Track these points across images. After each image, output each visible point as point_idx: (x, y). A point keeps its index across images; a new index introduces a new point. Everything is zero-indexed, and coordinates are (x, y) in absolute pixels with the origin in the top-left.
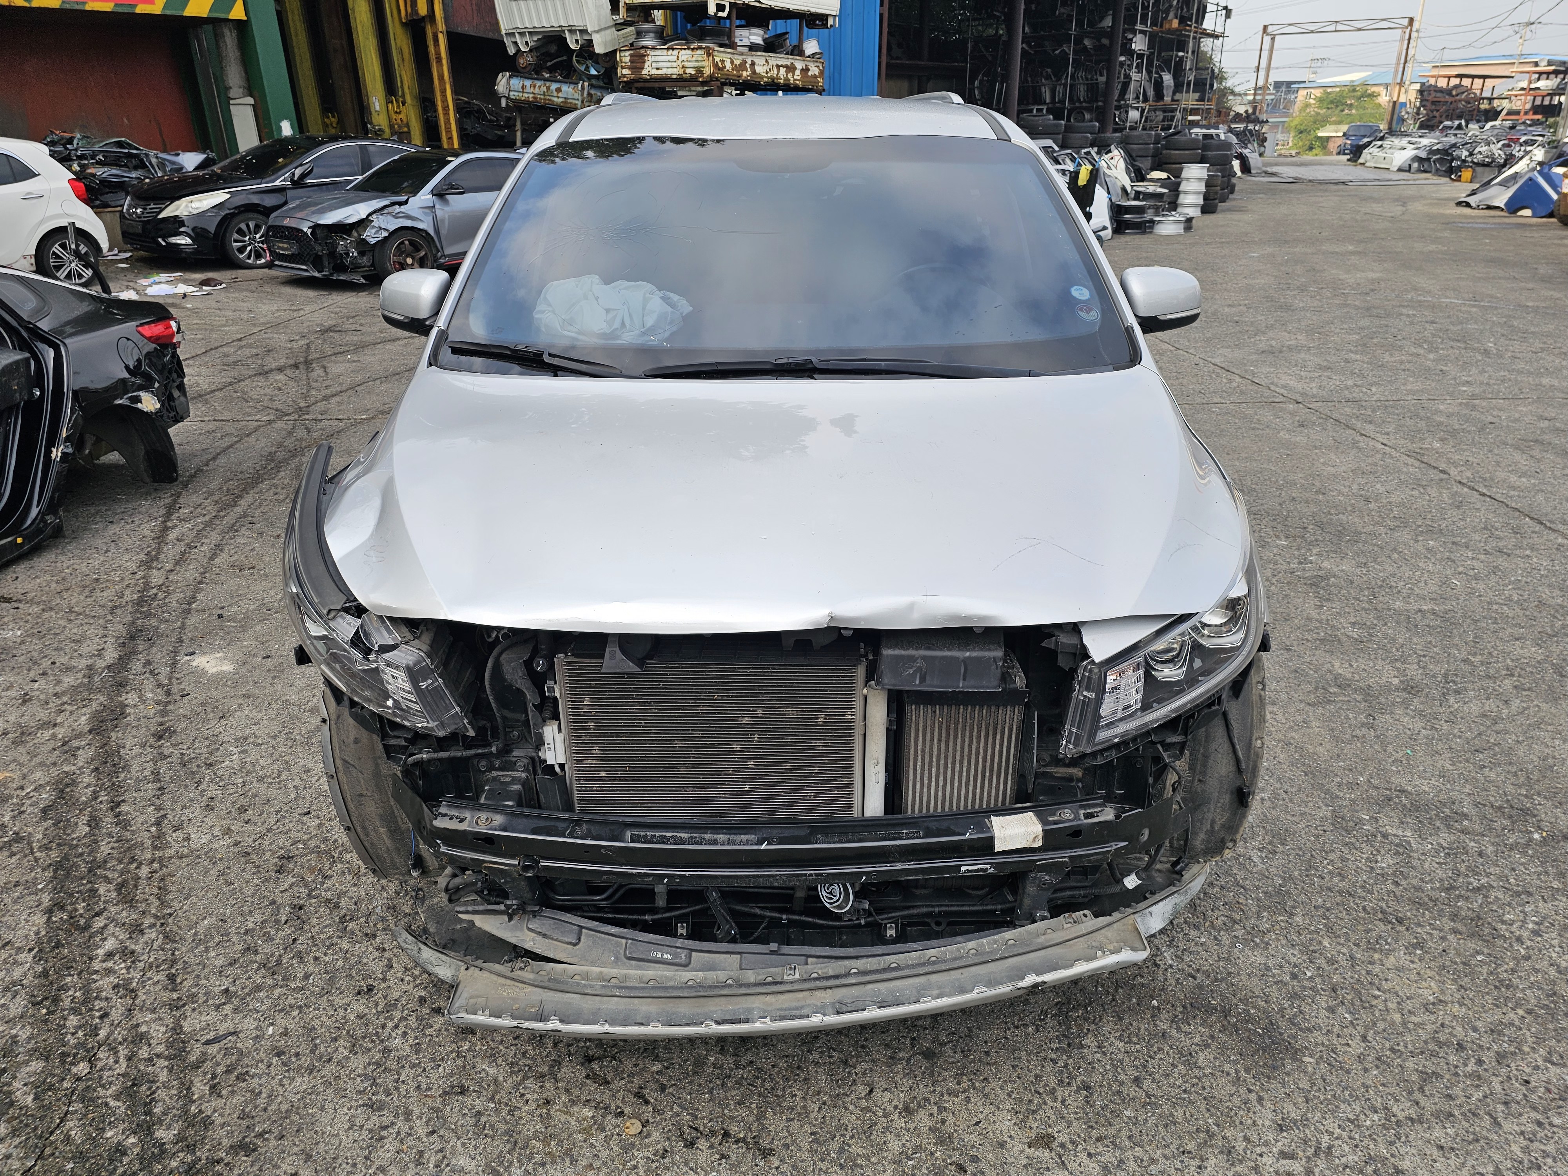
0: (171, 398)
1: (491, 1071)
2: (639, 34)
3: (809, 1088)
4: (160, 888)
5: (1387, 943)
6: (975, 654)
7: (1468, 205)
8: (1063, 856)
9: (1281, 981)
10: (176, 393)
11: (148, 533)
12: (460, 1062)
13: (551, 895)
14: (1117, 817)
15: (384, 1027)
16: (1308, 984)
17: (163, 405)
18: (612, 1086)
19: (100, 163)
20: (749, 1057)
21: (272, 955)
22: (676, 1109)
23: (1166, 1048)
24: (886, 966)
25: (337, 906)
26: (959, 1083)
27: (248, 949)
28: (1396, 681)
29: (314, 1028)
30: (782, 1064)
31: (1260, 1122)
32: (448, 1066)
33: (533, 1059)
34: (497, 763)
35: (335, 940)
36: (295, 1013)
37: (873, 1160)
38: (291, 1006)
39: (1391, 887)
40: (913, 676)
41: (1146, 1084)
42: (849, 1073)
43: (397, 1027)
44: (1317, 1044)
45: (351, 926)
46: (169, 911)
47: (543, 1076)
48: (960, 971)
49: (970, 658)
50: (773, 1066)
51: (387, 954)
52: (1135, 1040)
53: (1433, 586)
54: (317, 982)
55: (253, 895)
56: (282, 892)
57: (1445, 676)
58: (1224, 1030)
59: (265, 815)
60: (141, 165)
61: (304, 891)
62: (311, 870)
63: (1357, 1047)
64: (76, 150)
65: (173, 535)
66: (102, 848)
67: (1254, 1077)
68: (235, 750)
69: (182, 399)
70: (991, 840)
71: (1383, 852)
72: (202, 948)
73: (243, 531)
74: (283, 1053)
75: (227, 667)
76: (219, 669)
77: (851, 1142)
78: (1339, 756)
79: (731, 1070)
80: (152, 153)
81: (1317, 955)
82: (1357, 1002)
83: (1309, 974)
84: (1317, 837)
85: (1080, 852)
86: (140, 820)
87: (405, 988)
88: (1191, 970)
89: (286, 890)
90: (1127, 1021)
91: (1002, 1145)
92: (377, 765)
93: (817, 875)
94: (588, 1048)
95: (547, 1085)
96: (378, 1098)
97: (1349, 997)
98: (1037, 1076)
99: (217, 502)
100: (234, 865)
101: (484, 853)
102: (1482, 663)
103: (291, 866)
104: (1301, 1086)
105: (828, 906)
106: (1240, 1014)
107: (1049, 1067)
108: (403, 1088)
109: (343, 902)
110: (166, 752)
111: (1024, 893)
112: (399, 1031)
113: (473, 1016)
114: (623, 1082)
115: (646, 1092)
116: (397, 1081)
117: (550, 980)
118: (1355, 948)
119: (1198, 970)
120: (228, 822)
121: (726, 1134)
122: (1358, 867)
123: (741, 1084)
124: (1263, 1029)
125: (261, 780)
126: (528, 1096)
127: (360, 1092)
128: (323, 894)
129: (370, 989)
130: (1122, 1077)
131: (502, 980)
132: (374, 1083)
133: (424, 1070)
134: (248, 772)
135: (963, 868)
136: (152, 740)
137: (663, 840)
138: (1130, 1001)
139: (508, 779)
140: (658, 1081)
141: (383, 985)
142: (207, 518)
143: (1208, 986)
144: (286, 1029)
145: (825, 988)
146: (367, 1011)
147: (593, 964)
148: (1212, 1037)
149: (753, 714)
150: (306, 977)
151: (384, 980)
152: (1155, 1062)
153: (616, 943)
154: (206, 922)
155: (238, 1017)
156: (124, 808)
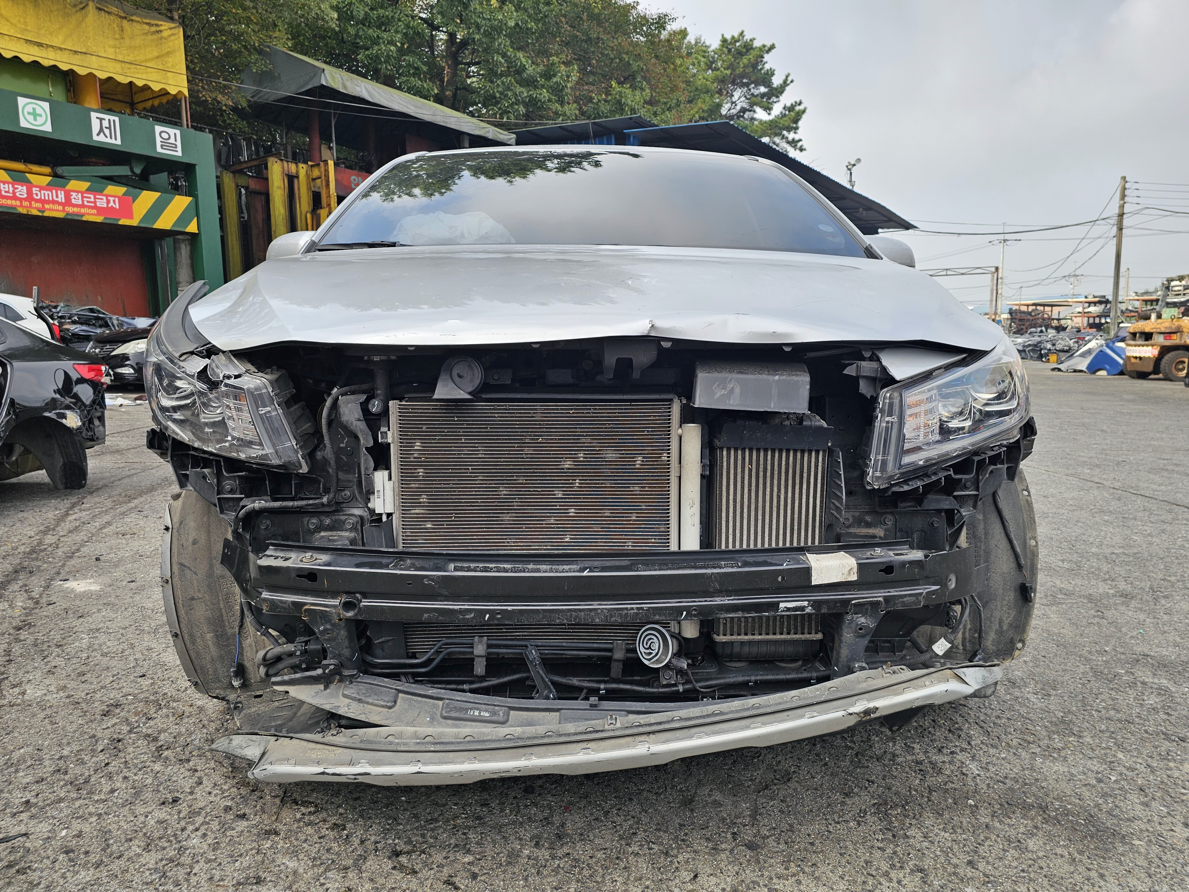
0: (91, 421)
1: (292, 864)
3: (629, 875)
5: (1178, 755)
6: (784, 378)
7: (1059, 370)
8: (879, 595)
9: (1089, 784)
10: (97, 422)
11: (50, 516)
12: (259, 858)
13: (369, 659)
14: (926, 556)
15: (183, 829)
16: (1116, 786)
17: (84, 424)
18: (419, 875)
19: (74, 322)
20: (566, 849)
21: (81, 775)
23: (993, 837)
24: (710, 713)
25: (155, 739)
26: (787, 869)
27: (59, 771)
28: (1111, 591)
29: (110, 831)
30: (600, 855)
32: (246, 861)
33: (338, 854)
34: (328, 521)
35: (148, 764)
36: (93, 819)
38: (90, 814)
40: (727, 396)
41: (982, 866)
42: (671, 862)
43: (197, 830)
44: (1141, 830)
45: (166, 753)
47: (346, 868)
49: (779, 380)
50: (591, 857)
51: (197, 774)
52: (959, 831)
53: (1118, 539)
54: (122, 795)
55: (74, 732)
56: (104, 729)
57: (1151, 588)
58: (1046, 821)
59: (102, 677)
60: (106, 325)
61: (125, 728)
62: (136, 714)
63: (1182, 832)
64: (58, 313)
65: (70, 518)
67: (1089, 858)
68: (86, 636)
69: (101, 428)
70: (807, 571)
71: (1147, 694)
72: (13, 769)
73: (132, 515)
74: (73, 851)
75: (95, 588)
76: (87, 589)
78: (1082, 635)
79: (547, 860)
80: (115, 317)
81: (1116, 764)
82: (1168, 799)
83: (1113, 778)
84: (1084, 684)
85: (893, 592)
87: (211, 799)
88: (998, 777)
89: (108, 728)
90: (947, 816)
92: (211, 566)
93: (638, 608)
94: (396, 845)
95: (350, 875)
96: (165, 888)
97: (1159, 795)
98: (867, 862)
99: (114, 501)
100: (62, 710)
102: (1178, 581)
103: (118, 711)
104: (1139, 864)
105: (646, 662)
106: (1058, 809)
107: (878, 854)
108: (193, 880)
109: (163, 736)
110: (22, 638)
111: (841, 641)
112: (199, 833)
114: (432, 872)
115: (456, 880)
116: (189, 874)
117: (359, 741)
118: (1149, 759)
119: (1006, 778)
120: (66, 681)
122: (1128, 704)
123: (557, 873)
124: (1085, 820)
125: (105, 654)
126: (328, 885)
127: (147, 884)
128: (144, 731)
129: (175, 800)
130: (955, 861)
131: (312, 745)
132: (164, 875)
133: (220, 864)
134: (95, 650)
135: (782, 605)
137: (486, 570)
138: (946, 801)
139: (336, 538)
140: (469, 870)
141: (190, 797)
142: (104, 509)
143: (1019, 789)
144: (81, 832)
146: (169, 817)
147: (408, 724)
148: (1036, 827)
149: (575, 459)
150: (112, 791)
151: (192, 793)
152: (986, 848)
153: (434, 704)
154: (22, 751)
155: (33, 822)
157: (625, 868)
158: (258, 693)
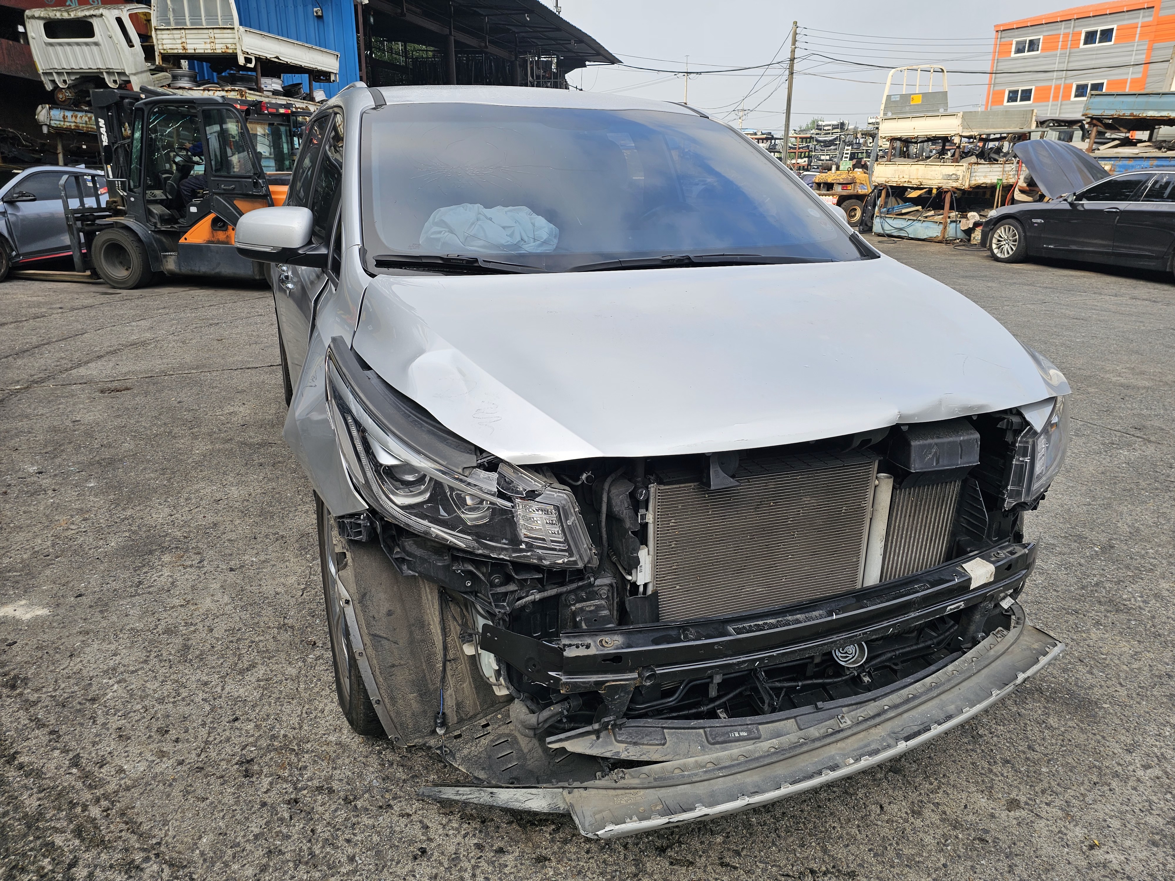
2: (175, 78)
4: (127, 823)
5: (1082, 626)
6: (966, 438)
8: (1000, 586)
18: (697, 864)
21: (301, 850)
22: (762, 865)
23: (1028, 722)
24: (905, 697)
25: (331, 791)
26: (931, 784)
27: (270, 851)
31: (1116, 752)
33: (616, 864)
34: (583, 594)
35: (354, 820)
37: (924, 854)
39: (1055, 593)
40: (932, 459)
41: (1037, 748)
44: (1101, 695)
45: (359, 804)
46: (154, 841)
48: (957, 687)
49: (964, 441)
51: (414, 818)
54: (366, 861)
56: (266, 792)
58: (1047, 701)
59: (191, 730)
61: (288, 786)
62: (283, 767)
66: (27, 802)
67: (1089, 725)
68: (111, 681)
70: (970, 581)
72: (219, 865)
75: (42, 612)
76: (33, 614)
77: (900, 847)
79: (775, 824)
82: (1100, 665)
85: (1007, 581)
86: (52, 765)
87: (455, 841)
89: (268, 790)
91: (993, 816)
93: (863, 634)
97: (1092, 663)
98: (973, 764)
100: (194, 781)
103: (256, 767)
104: (1116, 723)
105: (843, 664)
106: (1048, 689)
107: (974, 755)
109: (335, 785)
110: (32, 698)
112: (480, 878)
114: (704, 859)
115: (727, 860)
117: (655, 779)
118: (1069, 633)
120: (155, 745)
121: (812, 872)
123: (791, 832)
124: (1068, 695)
125: (161, 701)
128: (310, 783)
129: (423, 851)
130: (1020, 748)
131: (612, 792)
134: (142, 697)
135: (949, 608)
137: (759, 628)
139: (592, 608)
140: (729, 849)
141: (433, 844)
145: (875, 726)
148: (1046, 708)
149: (796, 514)
150: (352, 859)
151: (430, 840)
152: (1030, 732)
154: (204, 840)
156: (23, 759)
157: (831, 814)
158: (456, 733)
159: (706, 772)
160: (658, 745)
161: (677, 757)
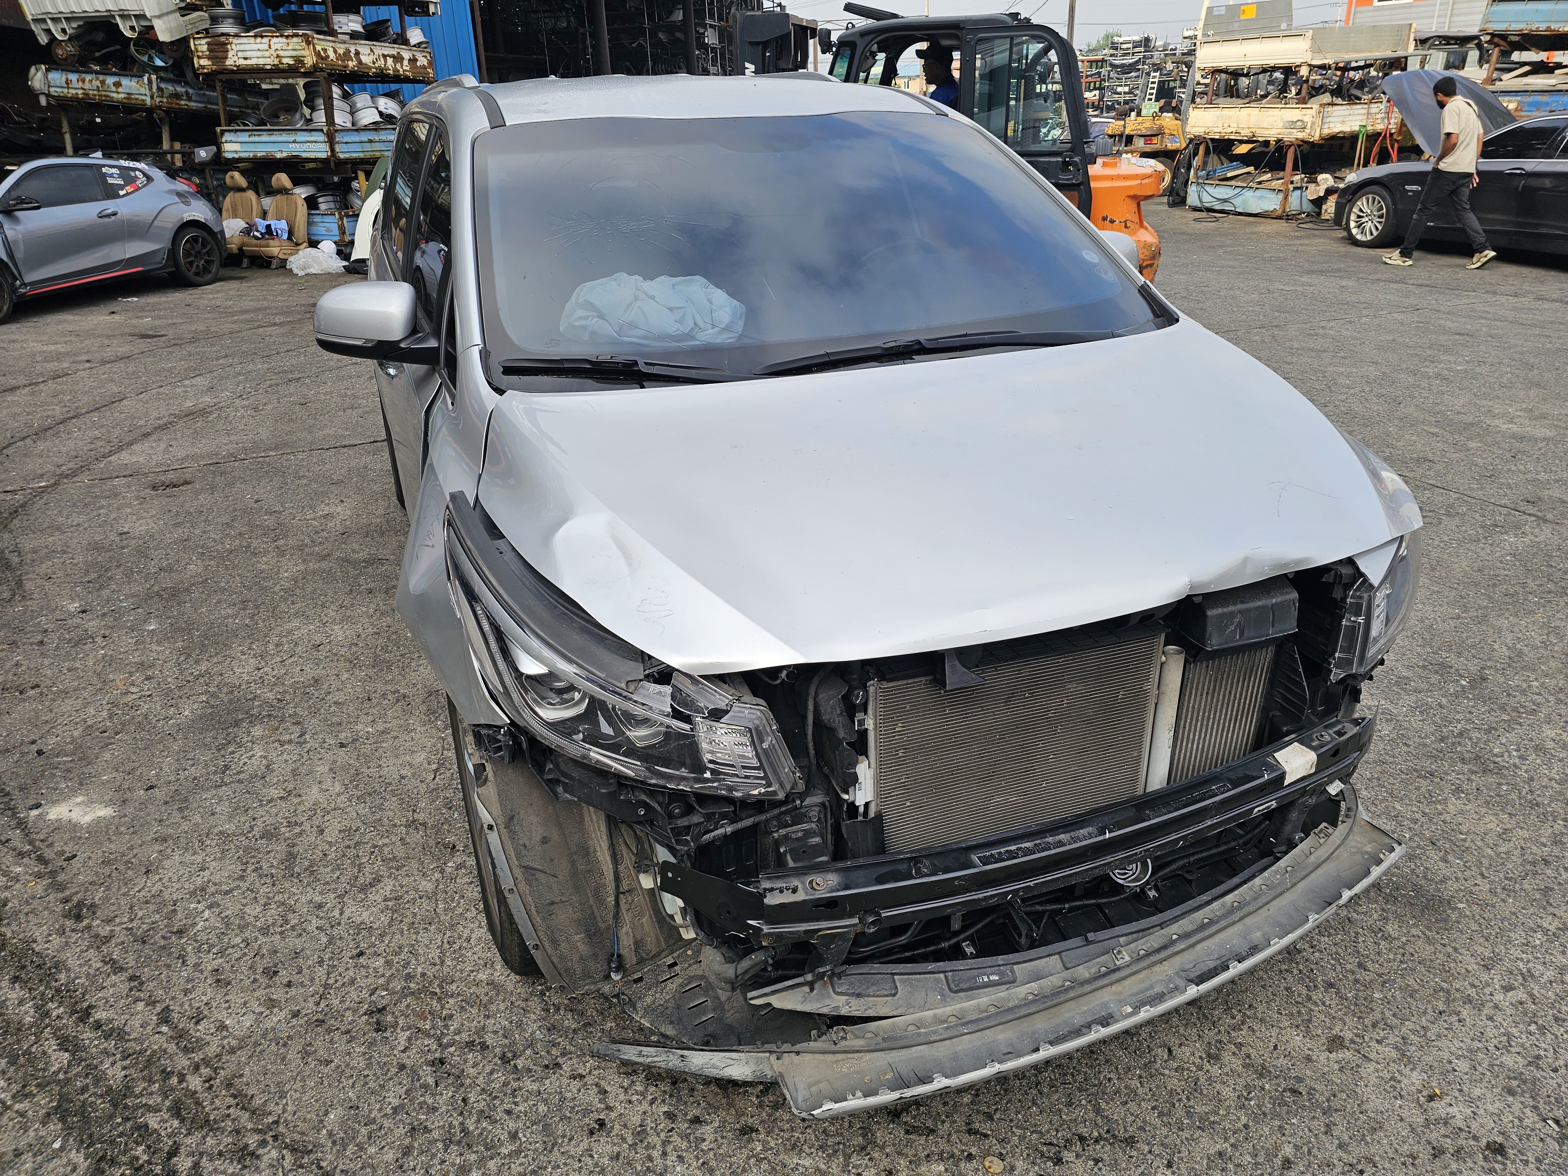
1: (807, 1162)
3: (1117, 1068)
4: (235, 1097)
5: (1438, 795)
6: (1279, 599)
8: (1324, 776)
12: (766, 1166)
15: (650, 1159)
16: (1414, 845)
18: (939, 1133)
21: (451, 1126)
22: (1019, 1132)
24: (1199, 923)
25: (484, 1047)
27: (413, 1129)
31: (1470, 968)
34: (788, 819)
35: (515, 1085)
37: (1221, 1112)
39: (1405, 749)
40: (1234, 631)
41: (1370, 965)
43: (665, 1154)
44: (1456, 891)
45: (520, 1063)
46: (270, 1119)
47: (864, 1148)
48: (1266, 908)
49: (1276, 604)
51: (589, 1081)
54: (531, 1138)
56: (404, 1051)
59: (306, 970)
61: (431, 1042)
62: (422, 1016)
63: (1485, 886)
67: (1438, 933)
68: (199, 906)
70: (1284, 776)
72: (351, 1148)
75: (104, 812)
76: (93, 816)
77: (1191, 1103)
82: (1456, 849)
85: (1334, 769)
86: (136, 1023)
87: (640, 1109)
89: (407, 1048)
91: (1309, 1059)
92: (573, 863)
93: (1145, 851)
95: (875, 1155)
97: (1448, 846)
100: (314, 1039)
101: (818, 919)
103: (389, 1018)
104: (1473, 929)
105: (1121, 881)
109: (489, 1039)
110: (103, 933)
111: (1285, 820)
112: (672, 1157)
113: (844, 1104)
114: (948, 1125)
115: (976, 1126)
117: (884, 1040)
118: (1421, 805)
120: (262, 991)
121: (1082, 1139)
124: (1413, 891)
125: (265, 931)
128: (457, 1038)
129: (601, 1124)
130: (1348, 967)
131: (830, 1057)
135: (1256, 809)
136: (69, 923)
139: (800, 834)
141: (613, 1114)
145: (1161, 962)
146: (617, 1148)
147: (923, 1008)
149: (1059, 706)
150: (514, 1136)
151: (609, 1108)
152: (1362, 945)
153: (935, 979)
154: (332, 1116)
156: (99, 1015)
158: (636, 976)
159: (947, 1028)
160: (887, 996)
161: (911, 1011)
